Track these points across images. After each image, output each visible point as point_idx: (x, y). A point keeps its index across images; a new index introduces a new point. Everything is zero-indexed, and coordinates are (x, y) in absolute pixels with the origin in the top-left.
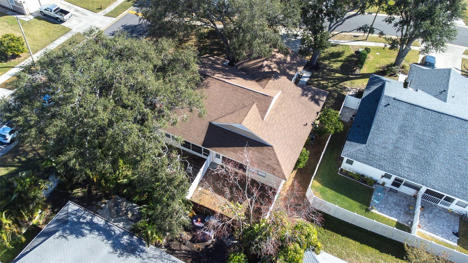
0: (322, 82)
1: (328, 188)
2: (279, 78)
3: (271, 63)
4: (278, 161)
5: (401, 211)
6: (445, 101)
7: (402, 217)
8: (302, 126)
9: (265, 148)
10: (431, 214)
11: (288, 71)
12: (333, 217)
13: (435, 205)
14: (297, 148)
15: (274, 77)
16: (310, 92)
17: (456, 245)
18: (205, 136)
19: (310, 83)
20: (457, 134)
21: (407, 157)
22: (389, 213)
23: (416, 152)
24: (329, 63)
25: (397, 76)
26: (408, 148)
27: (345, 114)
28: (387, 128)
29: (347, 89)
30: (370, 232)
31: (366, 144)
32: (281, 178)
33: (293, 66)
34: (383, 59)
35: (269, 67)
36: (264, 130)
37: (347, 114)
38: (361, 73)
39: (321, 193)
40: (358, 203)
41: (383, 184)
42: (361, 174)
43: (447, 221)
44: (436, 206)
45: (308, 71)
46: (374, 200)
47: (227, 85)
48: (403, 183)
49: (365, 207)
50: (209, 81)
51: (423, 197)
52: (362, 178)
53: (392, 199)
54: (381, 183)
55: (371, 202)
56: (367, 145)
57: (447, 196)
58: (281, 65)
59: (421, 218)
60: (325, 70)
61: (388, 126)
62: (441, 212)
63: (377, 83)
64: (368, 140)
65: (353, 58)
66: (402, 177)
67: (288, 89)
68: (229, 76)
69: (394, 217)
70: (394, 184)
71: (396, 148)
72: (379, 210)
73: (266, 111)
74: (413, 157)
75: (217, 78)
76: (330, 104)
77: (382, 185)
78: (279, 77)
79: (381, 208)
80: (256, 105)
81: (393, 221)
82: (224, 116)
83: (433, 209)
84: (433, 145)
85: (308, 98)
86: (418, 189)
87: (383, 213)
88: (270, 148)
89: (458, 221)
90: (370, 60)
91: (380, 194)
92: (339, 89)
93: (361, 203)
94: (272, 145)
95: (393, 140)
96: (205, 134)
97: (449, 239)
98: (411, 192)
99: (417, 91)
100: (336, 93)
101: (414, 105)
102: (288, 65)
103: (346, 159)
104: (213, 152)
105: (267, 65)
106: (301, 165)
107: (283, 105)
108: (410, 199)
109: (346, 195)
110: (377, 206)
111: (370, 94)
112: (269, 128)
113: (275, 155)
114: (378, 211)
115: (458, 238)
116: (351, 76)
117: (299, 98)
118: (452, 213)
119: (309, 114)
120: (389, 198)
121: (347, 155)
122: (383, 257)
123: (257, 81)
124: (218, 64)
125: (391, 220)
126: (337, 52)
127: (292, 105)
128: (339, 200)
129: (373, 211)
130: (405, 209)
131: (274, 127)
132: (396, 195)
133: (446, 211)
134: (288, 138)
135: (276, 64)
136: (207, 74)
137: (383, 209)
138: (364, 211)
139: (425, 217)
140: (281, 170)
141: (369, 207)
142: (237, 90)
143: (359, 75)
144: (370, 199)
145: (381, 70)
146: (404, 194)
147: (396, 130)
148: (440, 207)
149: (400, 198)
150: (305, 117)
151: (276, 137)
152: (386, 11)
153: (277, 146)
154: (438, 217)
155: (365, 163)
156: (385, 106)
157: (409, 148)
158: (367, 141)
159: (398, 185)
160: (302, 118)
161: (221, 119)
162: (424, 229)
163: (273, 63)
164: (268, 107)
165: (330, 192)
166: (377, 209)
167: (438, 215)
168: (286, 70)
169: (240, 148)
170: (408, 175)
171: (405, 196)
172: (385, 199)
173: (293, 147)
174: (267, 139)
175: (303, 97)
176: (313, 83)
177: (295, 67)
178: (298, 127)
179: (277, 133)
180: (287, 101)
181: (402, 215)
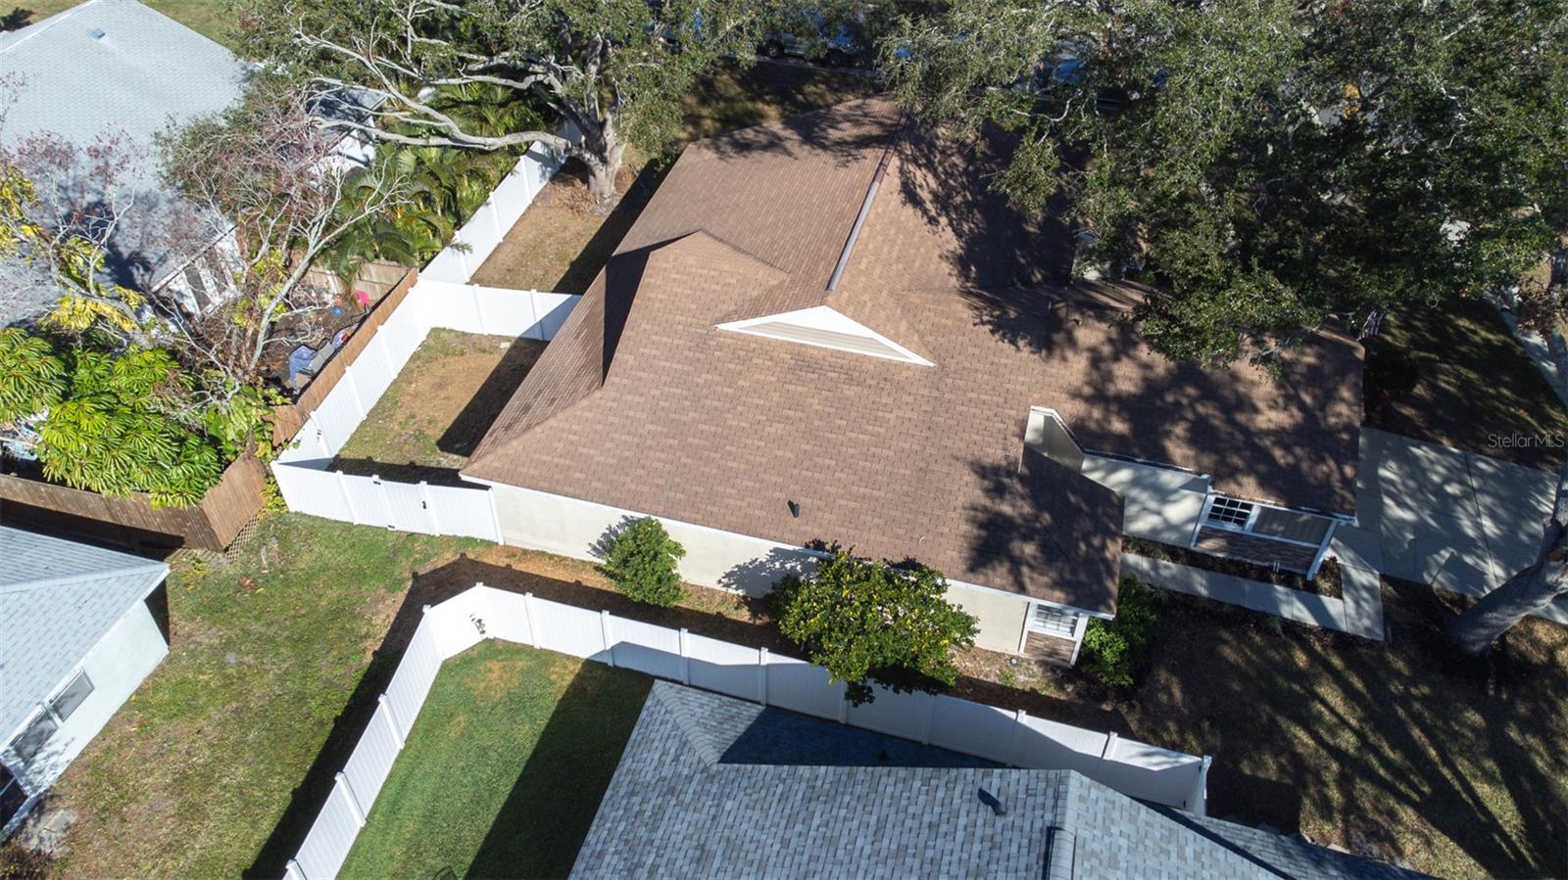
0: (1329, 693)
1: (548, 726)
2: (1013, 342)
8: (782, 496)
11: (1179, 430)
14: (645, 489)
15: (998, 317)
16: (1038, 509)
19: (1284, 633)
31: (725, 761)
33: (1237, 451)
36: (664, 339)
45: (1390, 623)
56: (715, 767)
58: (1191, 391)
60: (1477, 719)
61: (844, 841)
64: (743, 766)
67: (974, 395)
80: (783, 283)
85: (987, 502)
92: (1334, 795)
100: (1284, 773)
102: (1217, 422)
107: (851, 391)
109: (510, 801)
112: (687, 353)
113: (565, 408)
117: (954, 457)
119: (881, 522)
127: (882, 430)
131: (703, 376)
150: (843, 502)
151: (655, 393)
153: (612, 404)
158: (736, 765)
160: (833, 490)
168: (1174, 422)
174: (630, 358)
175: (970, 478)
176: (1286, 647)
177: (1237, 461)
178: (766, 477)
179: (679, 391)
180: (886, 400)
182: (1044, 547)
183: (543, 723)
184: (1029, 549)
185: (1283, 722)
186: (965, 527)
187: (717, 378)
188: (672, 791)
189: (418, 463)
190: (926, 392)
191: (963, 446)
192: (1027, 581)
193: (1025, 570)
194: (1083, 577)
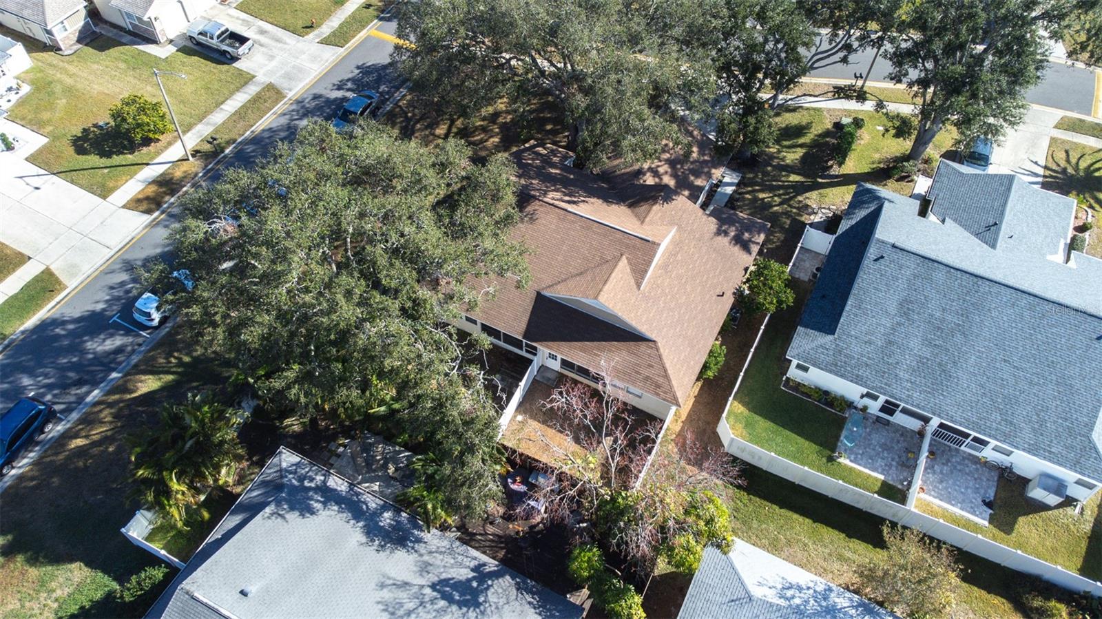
0: (761, 196)
1: (761, 415)
2: (673, 200)
3: (660, 164)
4: (665, 371)
5: (893, 460)
6: (993, 246)
7: (893, 471)
8: (715, 297)
9: (643, 346)
10: (947, 465)
11: (692, 178)
12: (766, 472)
13: (956, 449)
14: (702, 342)
16: (734, 225)
17: (986, 523)
18: (530, 319)
19: (738, 196)
20: (1005, 318)
21: (909, 361)
22: (869, 463)
23: (927, 352)
24: (779, 152)
25: (912, 181)
26: (911, 345)
27: (802, 263)
28: (877, 304)
29: (810, 210)
30: (832, 499)
31: (834, 334)
32: (671, 402)
33: (702, 167)
34: (889, 142)
35: (655, 173)
36: (640, 310)
37: (807, 264)
38: (841, 173)
39: (746, 425)
40: (814, 446)
41: (865, 409)
42: (825, 389)
43: (976, 479)
44: (957, 451)
45: (734, 170)
46: (845, 441)
47: (570, 217)
48: (900, 409)
49: (828, 452)
50: (536, 208)
51: (935, 433)
52: (826, 397)
53: (878, 438)
54: (860, 406)
55: (839, 444)
56: (836, 336)
57: (975, 437)
58: (679, 166)
59: (928, 473)
60: (769, 168)
61: (878, 300)
62: (966, 461)
63: (869, 203)
64: (838, 327)
65: (828, 139)
66: (896, 399)
67: (690, 222)
68: (575, 197)
69: (878, 472)
70: (883, 409)
71: (891, 343)
72: (852, 459)
73: (646, 271)
74: (922, 361)
75: (551, 202)
76: (774, 243)
77: (861, 410)
78: (674, 197)
79: (856, 454)
80: (627, 258)
81: (877, 479)
82: (565, 280)
83: (952, 456)
84: (959, 338)
85: (729, 238)
86: (926, 420)
87: (860, 465)
88: (650, 344)
89: (996, 479)
90: (862, 142)
91: (855, 429)
92: (794, 210)
93: (821, 445)
94: (655, 339)
95: (885, 327)
96: (528, 315)
97: (974, 513)
98: (914, 424)
99: (943, 221)
100: (788, 218)
101: (929, 259)
102: (691, 167)
103: (795, 362)
104: (543, 350)
105: (650, 169)
106: (710, 374)
107: (679, 257)
108: (912, 437)
109: (792, 430)
110: (850, 452)
111: (852, 227)
112: (649, 304)
113: (661, 359)
114: (851, 461)
115: (991, 511)
116: (820, 180)
117: (711, 239)
118: (986, 464)
119: (730, 272)
120: (874, 436)
121: (798, 356)
122: (851, 545)
123: (630, 206)
124: (554, 165)
125: (872, 477)
126: (796, 126)
127: (697, 255)
128: (779, 439)
129: (841, 460)
130: (900, 457)
131: (661, 302)
132: (887, 430)
133: (976, 460)
134: (686, 324)
135: (669, 164)
136: (533, 193)
137: (859, 456)
138: (824, 460)
139: (934, 473)
140: (671, 387)
141: (835, 452)
142: (589, 228)
143: (837, 177)
144: (837, 438)
145: (882, 166)
146: (903, 427)
147: (893, 309)
148: (965, 452)
149: (894, 435)
150: (720, 280)
151: (663, 323)
152: (891, 59)
153: (665, 340)
154: (960, 471)
155: (830, 371)
156: (876, 260)
157: (915, 344)
158: (837, 329)
159: (891, 413)
160: (715, 281)
161: (559, 287)
162: (930, 495)
163: (663, 163)
164: (648, 264)
165: (763, 424)
166: (849, 458)
167: (959, 467)
168: (689, 178)
169: (595, 343)
170: (908, 396)
171: (903, 431)
172: (865, 438)
173: (695, 341)
174: (645, 327)
175: (720, 238)
176: (744, 198)
177: (706, 170)
178: (706, 299)
179: (665, 315)
180: (686, 248)
181: (894, 468)
182: (747, 231)
185: (771, 211)
190: (686, 235)
191: (708, 234)
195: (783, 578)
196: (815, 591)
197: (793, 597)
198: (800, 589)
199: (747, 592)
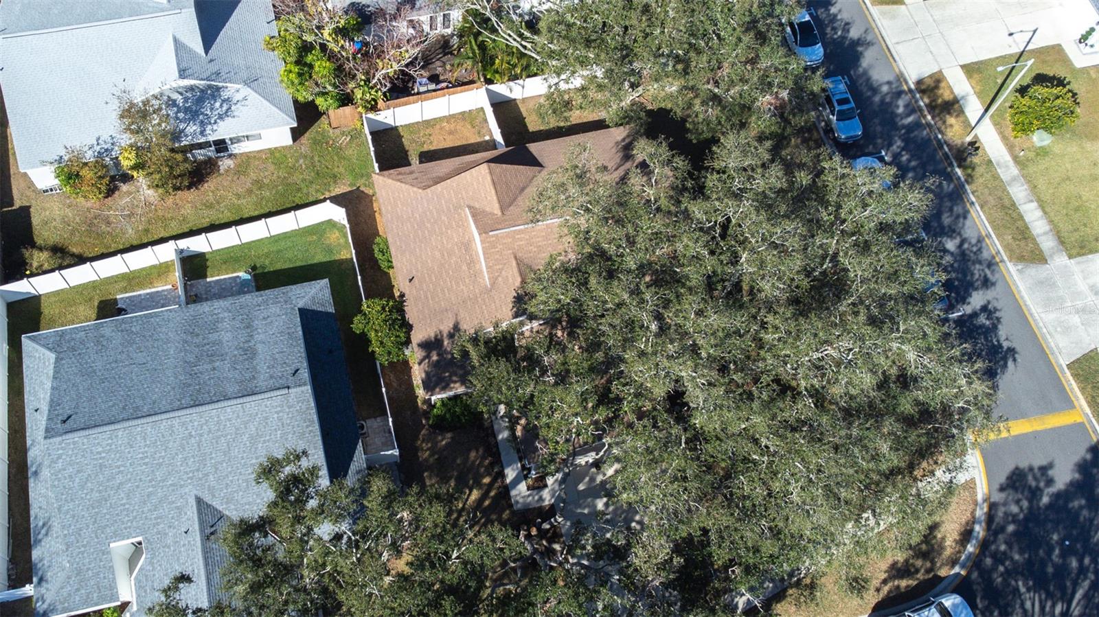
14: (395, 231)
31: (299, 309)
40: (272, 269)
49: (259, 271)
56: (296, 308)
64: (298, 314)
67: (484, 307)
80: (497, 215)
81: (212, 276)
85: (445, 335)
87: (230, 278)
93: (268, 272)
94: (427, 190)
96: (536, 155)
107: (464, 267)
112: (451, 206)
113: (412, 185)
117: (457, 315)
119: (421, 308)
127: (455, 287)
131: (445, 217)
137: (233, 284)
138: (258, 265)
141: (253, 274)
150: (422, 292)
151: (431, 208)
156: (297, 370)
160: (425, 287)
162: (167, 290)
164: (476, 222)
175: (451, 326)
176: (489, 474)
178: (419, 263)
179: (435, 214)
180: (467, 280)
181: (203, 292)
182: (438, 361)
183: (324, 260)
184: (435, 358)
186: (432, 335)
187: (447, 223)
188: (286, 302)
189: (409, 153)
190: (477, 291)
191: (462, 316)
192: (423, 364)
193: (427, 361)
194: (434, 379)
195: (234, 117)
196: (210, 123)
197: (221, 106)
198: (221, 117)
199: (250, 87)
